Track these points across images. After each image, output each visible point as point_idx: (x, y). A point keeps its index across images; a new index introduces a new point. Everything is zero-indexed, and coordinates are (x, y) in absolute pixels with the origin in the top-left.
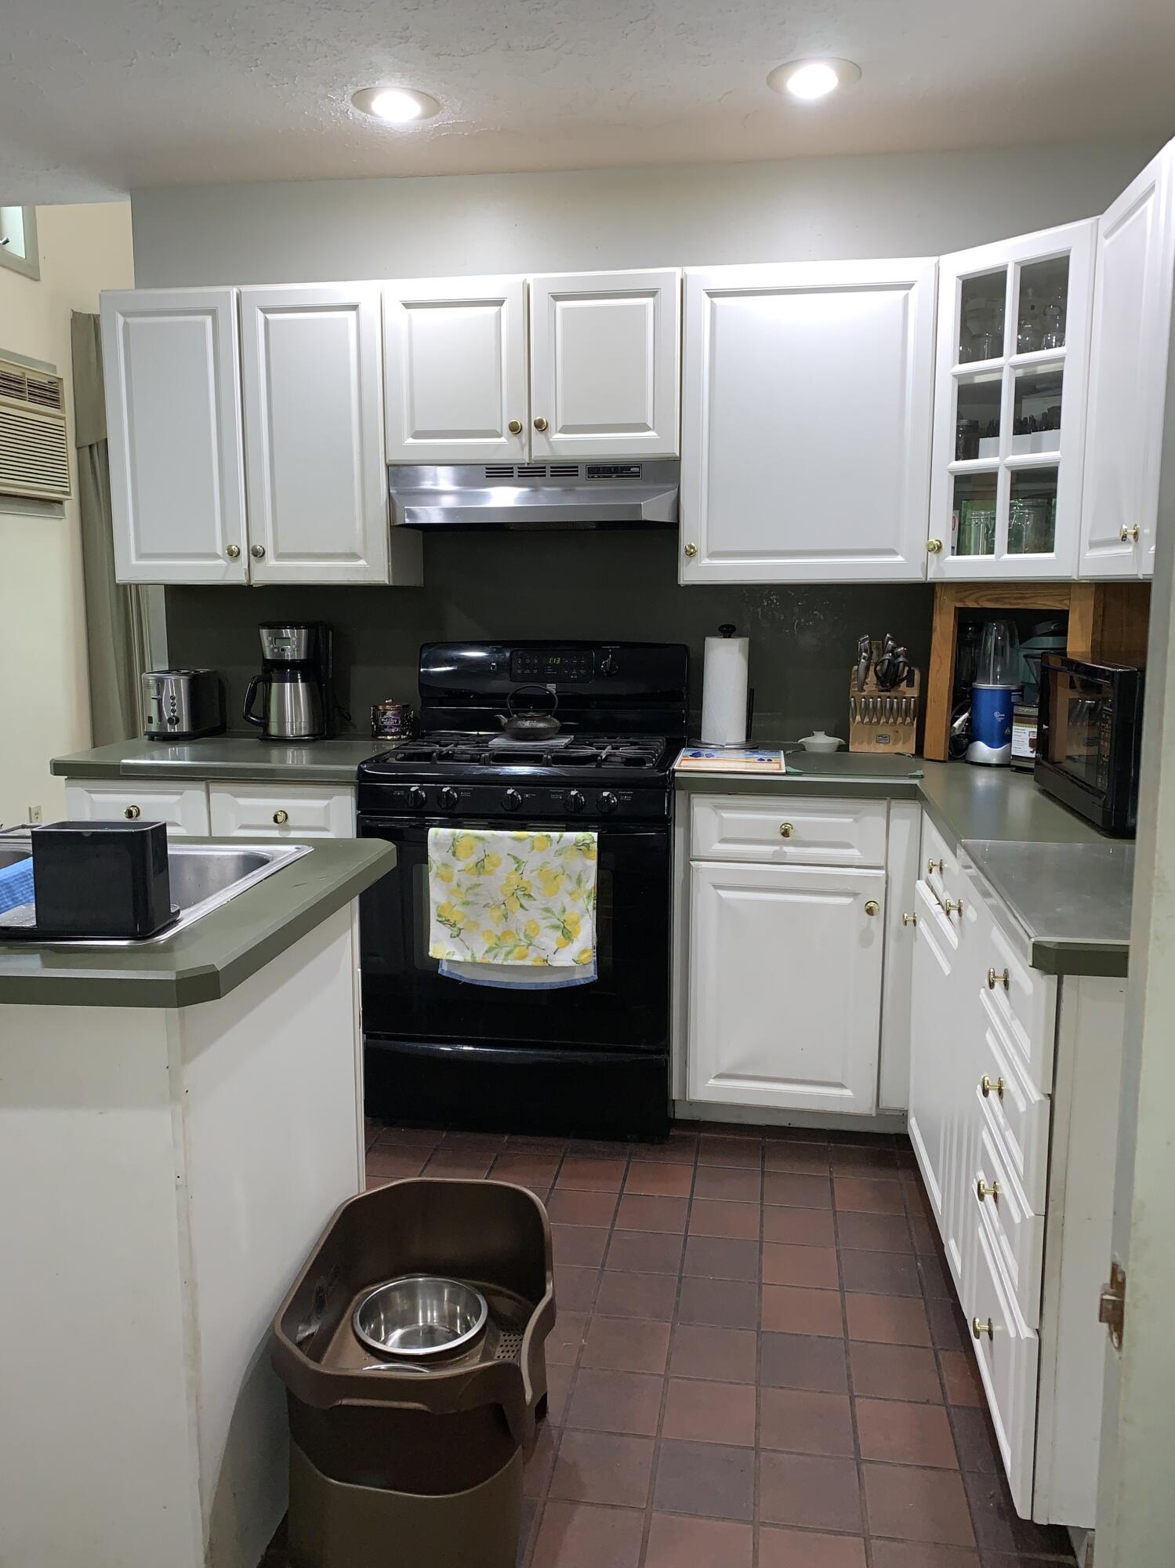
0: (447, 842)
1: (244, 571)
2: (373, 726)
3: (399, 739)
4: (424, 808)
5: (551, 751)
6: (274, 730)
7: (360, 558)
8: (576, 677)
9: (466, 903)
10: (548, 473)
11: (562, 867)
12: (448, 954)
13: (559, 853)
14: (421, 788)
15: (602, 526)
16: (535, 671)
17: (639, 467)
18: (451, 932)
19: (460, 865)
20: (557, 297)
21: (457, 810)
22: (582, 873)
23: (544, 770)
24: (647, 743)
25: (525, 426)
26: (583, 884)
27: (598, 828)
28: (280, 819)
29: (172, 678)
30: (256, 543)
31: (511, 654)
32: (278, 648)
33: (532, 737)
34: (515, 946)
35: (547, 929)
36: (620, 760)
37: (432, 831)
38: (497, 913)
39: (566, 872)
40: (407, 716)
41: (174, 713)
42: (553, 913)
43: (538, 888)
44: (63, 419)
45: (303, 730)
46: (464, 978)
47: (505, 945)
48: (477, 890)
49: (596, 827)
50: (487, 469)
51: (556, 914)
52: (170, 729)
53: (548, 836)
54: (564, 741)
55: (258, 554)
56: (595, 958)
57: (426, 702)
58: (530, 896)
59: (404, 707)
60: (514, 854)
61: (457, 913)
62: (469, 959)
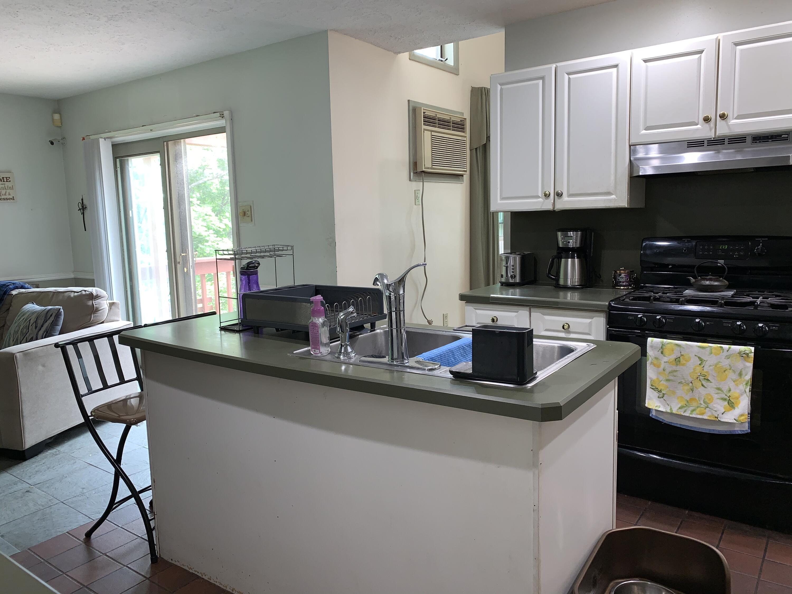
0: (658, 346)
1: (552, 204)
2: (614, 281)
3: (628, 289)
4: (645, 327)
5: (723, 298)
6: (562, 282)
7: (613, 194)
8: (737, 256)
9: (668, 380)
10: (726, 142)
11: (730, 365)
12: (656, 406)
13: (728, 357)
14: (644, 316)
15: (758, 170)
16: (711, 253)
17: (788, 134)
18: (658, 395)
19: (666, 359)
20: (737, 44)
21: (665, 329)
22: (743, 370)
23: (719, 309)
24: (786, 296)
25: (713, 118)
26: (743, 376)
27: (754, 345)
28: (566, 328)
29: (512, 256)
30: (559, 190)
31: (696, 243)
32: (566, 241)
33: (709, 290)
34: (698, 407)
35: (718, 400)
36: (767, 305)
37: (650, 339)
38: (687, 388)
39: (732, 368)
40: (632, 276)
41: (513, 273)
42: (722, 391)
43: (713, 376)
44: (465, 137)
45: (576, 283)
46: (665, 420)
47: (691, 406)
48: (675, 374)
49: (753, 344)
50: (688, 143)
51: (724, 392)
52: (511, 281)
53: (722, 347)
54: (731, 293)
55: (559, 195)
56: (749, 420)
57: (643, 269)
58: (708, 380)
59: (631, 271)
60: (698, 356)
61: (663, 385)
62: (669, 411)
